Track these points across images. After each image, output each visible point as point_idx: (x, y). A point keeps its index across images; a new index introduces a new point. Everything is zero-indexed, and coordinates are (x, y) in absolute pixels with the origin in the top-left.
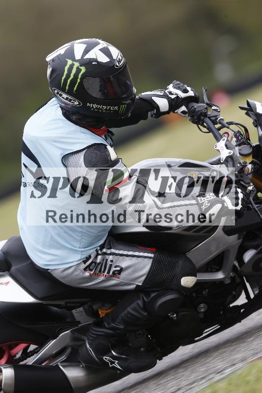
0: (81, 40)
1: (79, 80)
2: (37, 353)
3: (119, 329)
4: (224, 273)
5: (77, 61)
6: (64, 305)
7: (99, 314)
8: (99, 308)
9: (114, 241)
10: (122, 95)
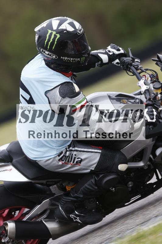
0: (56, 18)
1: (56, 43)
2: (28, 214)
3: (79, 197)
4: (144, 162)
5: (54, 31)
6: (46, 183)
7: (66, 189)
8: (66, 185)
9: (77, 143)
10: (82, 51)
